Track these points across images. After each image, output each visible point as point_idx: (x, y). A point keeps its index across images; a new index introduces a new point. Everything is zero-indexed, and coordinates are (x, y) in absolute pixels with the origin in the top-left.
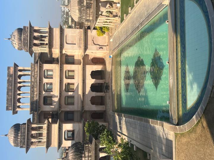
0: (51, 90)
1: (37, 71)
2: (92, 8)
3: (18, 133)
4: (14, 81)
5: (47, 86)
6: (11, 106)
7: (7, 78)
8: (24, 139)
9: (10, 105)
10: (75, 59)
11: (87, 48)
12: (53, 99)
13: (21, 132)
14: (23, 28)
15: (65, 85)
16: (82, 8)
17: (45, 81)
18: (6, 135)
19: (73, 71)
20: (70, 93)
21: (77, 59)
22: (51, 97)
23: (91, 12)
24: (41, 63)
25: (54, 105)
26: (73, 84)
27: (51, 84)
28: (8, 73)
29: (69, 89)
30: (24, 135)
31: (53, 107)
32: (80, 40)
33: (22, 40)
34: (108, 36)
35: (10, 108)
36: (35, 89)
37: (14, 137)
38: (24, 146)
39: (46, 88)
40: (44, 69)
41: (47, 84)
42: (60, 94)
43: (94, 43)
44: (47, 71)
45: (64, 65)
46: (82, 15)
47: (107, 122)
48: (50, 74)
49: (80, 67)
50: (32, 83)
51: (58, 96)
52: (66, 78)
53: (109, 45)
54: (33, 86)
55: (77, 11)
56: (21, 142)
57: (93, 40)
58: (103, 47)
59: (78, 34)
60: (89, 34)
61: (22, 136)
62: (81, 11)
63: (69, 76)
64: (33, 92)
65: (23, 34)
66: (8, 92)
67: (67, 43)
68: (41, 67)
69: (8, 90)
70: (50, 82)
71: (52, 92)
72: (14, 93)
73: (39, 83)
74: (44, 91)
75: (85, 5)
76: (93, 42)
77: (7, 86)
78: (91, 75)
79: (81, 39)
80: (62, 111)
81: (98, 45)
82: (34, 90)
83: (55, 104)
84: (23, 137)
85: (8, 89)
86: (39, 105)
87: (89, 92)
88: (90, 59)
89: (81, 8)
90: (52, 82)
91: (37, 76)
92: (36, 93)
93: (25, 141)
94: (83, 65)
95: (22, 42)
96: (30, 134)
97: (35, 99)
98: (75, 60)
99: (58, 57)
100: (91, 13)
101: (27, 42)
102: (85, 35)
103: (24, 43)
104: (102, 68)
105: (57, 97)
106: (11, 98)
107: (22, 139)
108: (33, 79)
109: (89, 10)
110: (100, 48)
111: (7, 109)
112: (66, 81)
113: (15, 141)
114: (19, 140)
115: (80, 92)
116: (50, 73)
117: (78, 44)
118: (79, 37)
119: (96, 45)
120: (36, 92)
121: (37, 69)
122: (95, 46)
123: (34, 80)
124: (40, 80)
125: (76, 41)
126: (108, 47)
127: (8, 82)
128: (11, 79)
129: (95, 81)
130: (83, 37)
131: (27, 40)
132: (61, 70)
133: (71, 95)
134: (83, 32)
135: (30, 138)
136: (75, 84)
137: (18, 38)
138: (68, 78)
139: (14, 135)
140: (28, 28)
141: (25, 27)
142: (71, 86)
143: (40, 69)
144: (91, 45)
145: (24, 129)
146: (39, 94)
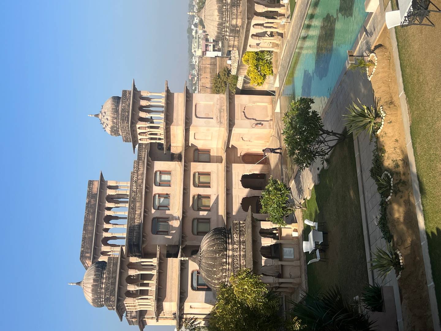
0: (167, 207)
1: (143, 173)
2: (241, 6)
3: (102, 273)
4: (99, 205)
5: (160, 199)
6: (89, 251)
7: (86, 201)
8: (113, 284)
9: (87, 248)
10: (211, 155)
11: (234, 124)
12: (170, 223)
13: (109, 271)
14: (121, 96)
15: (194, 197)
16: (225, 7)
17: (156, 190)
18: (79, 283)
19: (208, 174)
20: (203, 213)
21: (215, 155)
22: (167, 219)
23: (239, 11)
24: (150, 158)
25: (172, 234)
26: (208, 197)
27: (167, 196)
28: (89, 192)
29: (199, 206)
30: (114, 276)
31: (170, 237)
32: (220, 112)
33: (120, 112)
34: (271, 105)
35: (88, 255)
36: (138, 204)
37: (95, 280)
38: (112, 298)
39: (157, 204)
40: (155, 170)
41: (160, 195)
42: (184, 212)
43: (245, 116)
44: (160, 173)
45: (191, 163)
46: (224, 19)
47: (278, 258)
48: (166, 179)
49: (221, 167)
50: (133, 194)
51: (179, 217)
52: (195, 185)
53: (274, 120)
54: (134, 199)
55: (216, 13)
56: (106, 289)
57: (244, 112)
58: (262, 122)
59: (217, 101)
60: (236, 103)
61: (109, 278)
62: (223, 12)
63: (199, 182)
64: (133, 209)
65: (121, 103)
66: (85, 226)
67: (197, 117)
68: (150, 167)
69: (87, 222)
70: (165, 192)
71: (169, 210)
72: (97, 226)
73: (146, 192)
74: (154, 209)
75: (229, 2)
76: (245, 114)
77: (84, 214)
78: (241, 181)
79: (222, 110)
80: (186, 245)
81: (253, 119)
82: (135, 206)
83: (174, 232)
84: (110, 281)
85: (86, 220)
86: (144, 232)
87: (238, 212)
88: (239, 155)
89: (223, 6)
90: (168, 193)
91: (142, 182)
92: (139, 211)
93: (115, 289)
94: (227, 163)
95: (120, 116)
96: (125, 277)
97: (137, 222)
98: (211, 158)
99: (181, 153)
100: (239, 14)
102: (230, 103)
103: (123, 116)
104: (262, 169)
105: (177, 219)
106: (90, 236)
107: (109, 285)
108: (134, 187)
109: (236, 8)
110: (257, 124)
111: (83, 257)
112: (194, 191)
113: (96, 289)
114: (103, 286)
115: (222, 211)
116: (165, 177)
117: (217, 118)
118: (218, 107)
119: (250, 119)
120: (139, 209)
121: (143, 169)
122: (247, 121)
123: (137, 188)
124: (146, 188)
125: (215, 113)
126: (272, 123)
127: (87, 207)
128: (92, 201)
129: (249, 192)
130: (227, 106)
131: (128, 112)
132: (185, 171)
133: (203, 215)
134: (225, 99)
135: (125, 283)
136: (211, 197)
137: (113, 109)
138: (199, 187)
139: (95, 275)
140: (130, 93)
141: (125, 92)
142: (205, 202)
143: (147, 169)
144: (240, 119)
145: (115, 265)
146: (145, 212)
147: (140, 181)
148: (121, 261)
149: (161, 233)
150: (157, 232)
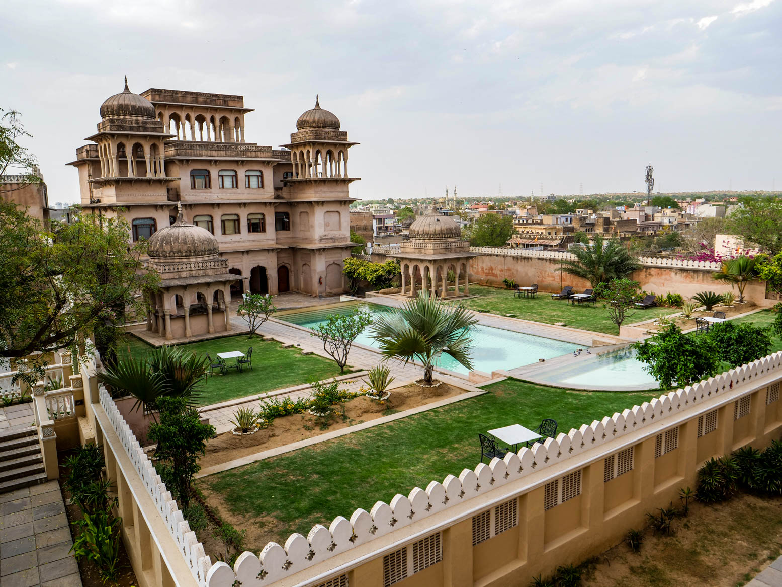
1: (259, 156)
3: (143, 115)
4: (215, 109)
8: (131, 129)
10: (283, 231)
13: (146, 123)
14: (341, 130)
17: (241, 172)
18: (127, 88)
19: (264, 229)
21: (284, 236)
24: (275, 164)
26: (239, 232)
30: (141, 129)
32: (332, 238)
35: (158, 98)
36: (223, 153)
40: (263, 170)
41: (235, 177)
43: (329, 266)
44: (260, 176)
45: (274, 210)
48: (253, 184)
49: (272, 244)
50: (234, 147)
52: (249, 215)
54: (229, 149)
57: (334, 263)
58: (323, 284)
59: (343, 235)
60: (343, 255)
61: (138, 124)
65: (333, 130)
68: (266, 164)
70: (239, 183)
71: (221, 189)
72: (191, 107)
73: (237, 161)
74: (219, 171)
78: (258, 266)
81: (327, 274)
82: (222, 149)
84: (135, 125)
88: (286, 262)
90: (239, 187)
91: (248, 157)
93: (126, 130)
94: (276, 249)
99: (284, 198)
101: (322, 139)
103: (320, 133)
106: (180, 100)
107: (130, 123)
110: (321, 278)
111: (154, 91)
112: (243, 214)
113: (123, 108)
116: (255, 181)
117: (325, 235)
118: (337, 236)
119: (327, 271)
120: (218, 154)
121: (263, 157)
122: (323, 268)
123: (241, 151)
124: (243, 161)
125: (330, 232)
127: (212, 95)
128: (218, 102)
129: (247, 277)
130: (339, 245)
131: (325, 139)
132: (264, 203)
134: (345, 243)
135: (134, 142)
138: (248, 220)
140: (344, 140)
143: (263, 162)
144: (326, 260)
145: (154, 130)
146: (216, 161)
147: (250, 154)
148: (158, 137)
149: (192, 180)
150: (194, 176)
